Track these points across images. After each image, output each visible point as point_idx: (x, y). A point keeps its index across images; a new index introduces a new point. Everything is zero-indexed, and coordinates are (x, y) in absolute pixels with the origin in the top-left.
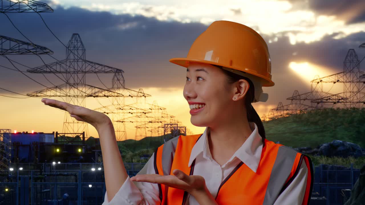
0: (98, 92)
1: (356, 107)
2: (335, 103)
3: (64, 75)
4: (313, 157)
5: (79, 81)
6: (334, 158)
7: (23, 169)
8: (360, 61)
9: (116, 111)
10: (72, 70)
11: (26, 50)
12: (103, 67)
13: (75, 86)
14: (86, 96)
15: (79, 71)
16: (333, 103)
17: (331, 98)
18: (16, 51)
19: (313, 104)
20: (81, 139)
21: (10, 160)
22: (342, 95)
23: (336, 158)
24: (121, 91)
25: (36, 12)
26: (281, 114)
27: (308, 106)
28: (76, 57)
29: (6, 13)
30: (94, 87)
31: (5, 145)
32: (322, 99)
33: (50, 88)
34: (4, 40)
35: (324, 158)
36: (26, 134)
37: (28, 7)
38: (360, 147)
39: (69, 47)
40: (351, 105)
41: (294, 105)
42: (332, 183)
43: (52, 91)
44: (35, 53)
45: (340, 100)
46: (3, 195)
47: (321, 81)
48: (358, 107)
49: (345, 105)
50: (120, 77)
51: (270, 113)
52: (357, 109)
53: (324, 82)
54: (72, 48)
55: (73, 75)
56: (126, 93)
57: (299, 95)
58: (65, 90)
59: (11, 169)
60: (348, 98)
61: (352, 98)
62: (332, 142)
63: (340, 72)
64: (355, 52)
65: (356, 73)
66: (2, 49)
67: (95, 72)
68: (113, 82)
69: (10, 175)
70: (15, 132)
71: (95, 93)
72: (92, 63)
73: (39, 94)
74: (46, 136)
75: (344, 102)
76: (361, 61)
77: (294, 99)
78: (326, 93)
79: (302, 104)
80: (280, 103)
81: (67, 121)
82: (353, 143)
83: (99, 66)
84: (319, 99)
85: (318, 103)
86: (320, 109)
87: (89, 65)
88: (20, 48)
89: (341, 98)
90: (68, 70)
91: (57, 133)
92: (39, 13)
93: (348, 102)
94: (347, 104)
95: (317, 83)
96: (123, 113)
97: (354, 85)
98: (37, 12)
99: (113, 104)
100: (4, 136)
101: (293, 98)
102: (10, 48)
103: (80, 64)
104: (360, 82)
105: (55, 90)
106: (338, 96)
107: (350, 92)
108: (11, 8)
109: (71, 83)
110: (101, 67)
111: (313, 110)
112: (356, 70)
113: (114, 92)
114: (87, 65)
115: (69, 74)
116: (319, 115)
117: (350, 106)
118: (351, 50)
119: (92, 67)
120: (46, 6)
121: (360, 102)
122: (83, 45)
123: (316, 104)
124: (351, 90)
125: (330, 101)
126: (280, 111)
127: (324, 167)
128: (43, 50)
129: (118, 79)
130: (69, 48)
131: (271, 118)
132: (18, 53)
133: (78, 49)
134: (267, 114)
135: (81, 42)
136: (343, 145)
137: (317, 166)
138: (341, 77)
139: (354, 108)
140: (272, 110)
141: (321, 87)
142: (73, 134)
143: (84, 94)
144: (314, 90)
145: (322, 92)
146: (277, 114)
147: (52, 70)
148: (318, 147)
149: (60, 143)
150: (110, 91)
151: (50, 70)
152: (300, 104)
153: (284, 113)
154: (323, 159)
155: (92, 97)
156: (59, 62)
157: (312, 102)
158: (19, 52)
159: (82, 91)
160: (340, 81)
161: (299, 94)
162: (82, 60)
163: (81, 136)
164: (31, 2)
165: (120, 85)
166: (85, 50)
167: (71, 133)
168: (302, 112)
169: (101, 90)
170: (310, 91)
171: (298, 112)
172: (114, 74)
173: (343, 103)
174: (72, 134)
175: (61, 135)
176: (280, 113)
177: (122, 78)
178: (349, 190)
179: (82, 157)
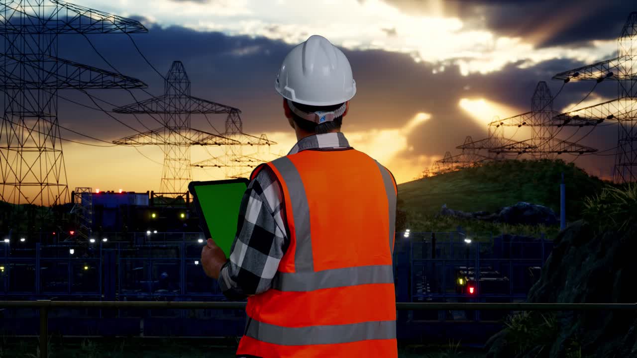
0: (207, 138)
1: (548, 158)
2: (520, 153)
3: (163, 115)
4: (491, 224)
5: (182, 124)
6: (519, 226)
7: (108, 241)
8: (552, 97)
9: (230, 164)
10: (172, 109)
11: (112, 82)
12: (213, 105)
13: (176, 131)
14: (191, 144)
15: (182, 111)
16: (517, 153)
17: (515, 147)
18: (99, 84)
19: (491, 153)
20: (184, 201)
21: (90, 228)
22: (529, 142)
23: (521, 226)
24: (237, 138)
25: (125, 32)
26: (448, 168)
27: (484, 157)
28: (178, 92)
29: (86, 35)
30: (202, 132)
31: (84, 208)
32: (503, 147)
33: (143, 133)
34: (82, 70)
35: (506, 225)
36: (111, 194)
37: (114, 27)
38: (553, 211)
39: (168, 79)
40: (541, 155)
41: (466, 156)
42: (517, 259)
43: (147, 137)
44: (124, 87)
45: (526, 148)
46: (81, 275)
47: (502, 124)
48: (550, 159)
49: (533, 155)
50: (236, 119)
51: (434, 167)
52: (549, 160)
53: (505, 125)
54: (172, 81)
55: (174, 116)
56: (243, 139)
57: (473, 143)
58: (163, 136)
59: (92, 241)
60: (537, 146)
61: (543, 146)
62: (516, 205)
63: (527, 112)
64: (546, 86)
65: (548, 113)
66: (80, 81)
67: (203, 113)
68: (226, 126)
69: (90, 249)
70: (97, 191)
71: (202, 140)
72: (199, 100)
73: (129, 142)
74: (138, 196)
75: (532, 152)
76: (554, 96)
77: (466, 148)
78: (509, 140)
79: (477, 155)
80: (448, 153)
81: (166, 177)
82: (543, 205)
83: (207, 103)
84: (499, 148)
85: (498, 153)
86: (500, 161)
87: (195, 102)
88: (104, 79)
89: (527, 147)
90: (168, 110)
91: (153, 193)
92: (129, 34)
93: (537, 152)
94: (536, 154)
95: (496, 127)
96: (240, 166)
97: (545, 129)
98: (127, 33)
99: (226, 154)
100: (82, 196)
101: (464, 147)
102: (91, 81)
103: (183, 101)
104: (552, 125)
105: (150, 136)
106: (524, 144)
107: (541, 138)
108: (92, 27)
109: (171, 126)
110: (211, 105)
111: (492, 162)
112: (548, 109)
113: (228, 139)
114: (192, 102)
115: (169, 115)
116: (500, 169)
117: (539, 156)
118: (542, 83)
119: (198, 106)
120: (137, 24)
121: (553, 152)
122: (187, 77)
123: (495, 154)
124: (542, 135)
125: (514, 150)
126: (447, 163)
127: (506, 237)
128: (133, 83)
129: (233, 122)
130: (169, 81)
131: (436, 173)
132: (101, 87)
133: (180, 82)
134: (430, 168)
135: (185, 73)
136: (530, 208)
137: (496, 237)
138: (529, 118)
139: (546, 160)
140: (437, 162)
141: (501, 132)
142: (174, 193)
143: (189, 142)
144: (493, 135)
145: (503, 138)
146: (443, 167)
147: (146, 109)
148: (498, 212)
149: (156, 206)
150: (223, 138)
151: (144, 109)
152: (474, 154)
153: (452, 167)
154: (505, 227)
155: (200, 146)
156: (155, 99)
157: (490, 151)
158: (102, 85)
159: (185, 137)
160: (527, 123)
161: (472, 141)
162: (186, 96)
163: (185, 197)
164: (118, 19)
165: (237, 129)
166: (189, 83)
167: (171, 192)
168: (477, 166)
169: (211, 136)
170: (488, 137)
171: (472, 165)
172: (228, 114)
173: (530, 153)
174: (173, 195)
175: (158, 195)
176: (448, 166)
177: (239, 120)
178: (538, 268)
179: (186, 225)
